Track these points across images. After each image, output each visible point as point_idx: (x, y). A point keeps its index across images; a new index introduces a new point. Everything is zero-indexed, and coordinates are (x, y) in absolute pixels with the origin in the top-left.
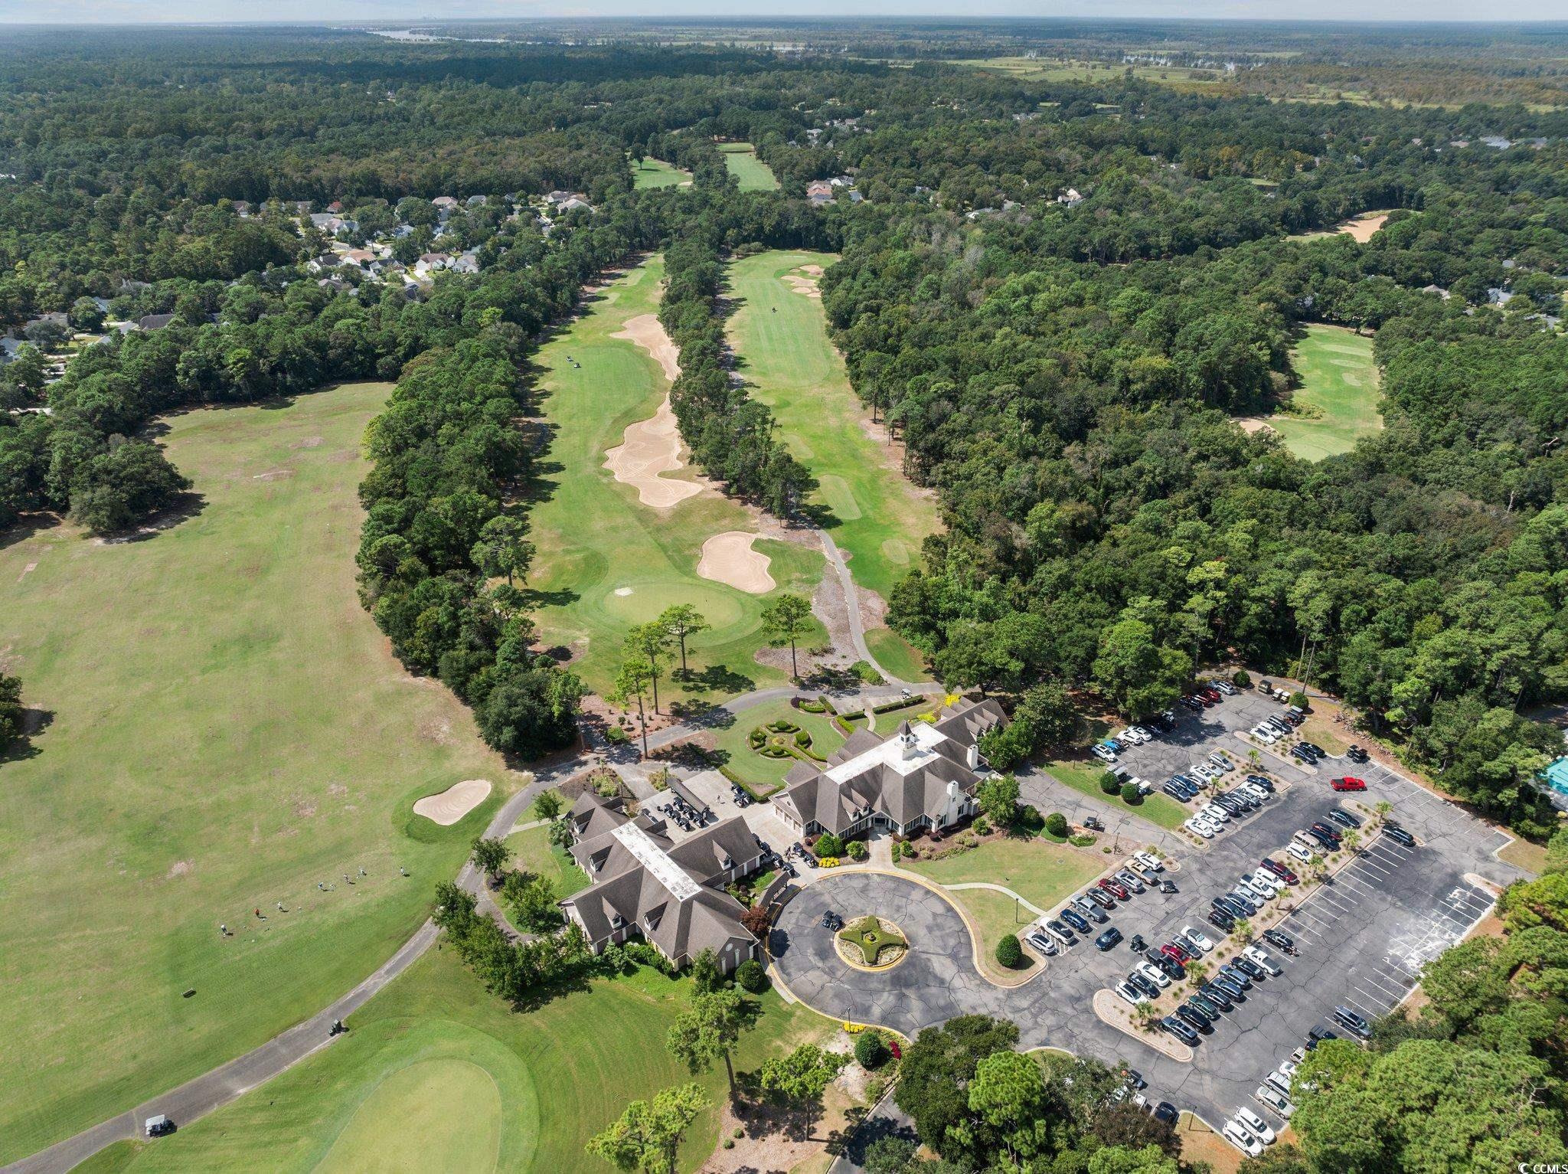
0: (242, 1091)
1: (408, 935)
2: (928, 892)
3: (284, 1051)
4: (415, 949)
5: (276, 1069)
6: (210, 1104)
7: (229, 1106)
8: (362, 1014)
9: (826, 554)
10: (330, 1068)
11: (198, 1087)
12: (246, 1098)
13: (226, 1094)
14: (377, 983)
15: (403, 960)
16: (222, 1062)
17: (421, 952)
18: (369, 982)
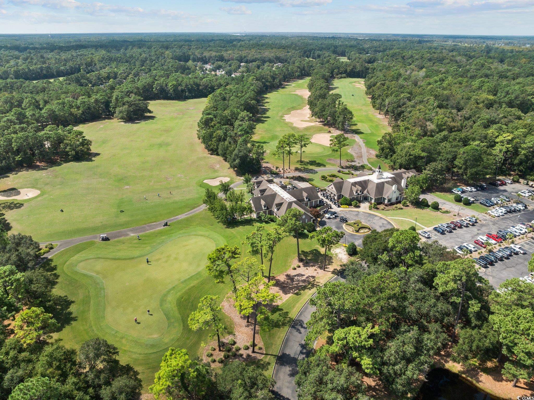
0: (132, 235)
1: (194, 208)
2: (381, 218)
3: (148, 228)
4: (196, 211)
5: (144, 231)
6: (121, 236)
7: (128, 237)
8: (175, 223)
9: (356, 140)
10: (161, 233)
11: (119, 232)
12: (133, 236)
13: (127, 235)
14: (181, 217)
15: (191, 213)
16: (128, 228)
17: (197, 212)
18: (179, 216)
